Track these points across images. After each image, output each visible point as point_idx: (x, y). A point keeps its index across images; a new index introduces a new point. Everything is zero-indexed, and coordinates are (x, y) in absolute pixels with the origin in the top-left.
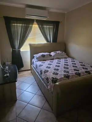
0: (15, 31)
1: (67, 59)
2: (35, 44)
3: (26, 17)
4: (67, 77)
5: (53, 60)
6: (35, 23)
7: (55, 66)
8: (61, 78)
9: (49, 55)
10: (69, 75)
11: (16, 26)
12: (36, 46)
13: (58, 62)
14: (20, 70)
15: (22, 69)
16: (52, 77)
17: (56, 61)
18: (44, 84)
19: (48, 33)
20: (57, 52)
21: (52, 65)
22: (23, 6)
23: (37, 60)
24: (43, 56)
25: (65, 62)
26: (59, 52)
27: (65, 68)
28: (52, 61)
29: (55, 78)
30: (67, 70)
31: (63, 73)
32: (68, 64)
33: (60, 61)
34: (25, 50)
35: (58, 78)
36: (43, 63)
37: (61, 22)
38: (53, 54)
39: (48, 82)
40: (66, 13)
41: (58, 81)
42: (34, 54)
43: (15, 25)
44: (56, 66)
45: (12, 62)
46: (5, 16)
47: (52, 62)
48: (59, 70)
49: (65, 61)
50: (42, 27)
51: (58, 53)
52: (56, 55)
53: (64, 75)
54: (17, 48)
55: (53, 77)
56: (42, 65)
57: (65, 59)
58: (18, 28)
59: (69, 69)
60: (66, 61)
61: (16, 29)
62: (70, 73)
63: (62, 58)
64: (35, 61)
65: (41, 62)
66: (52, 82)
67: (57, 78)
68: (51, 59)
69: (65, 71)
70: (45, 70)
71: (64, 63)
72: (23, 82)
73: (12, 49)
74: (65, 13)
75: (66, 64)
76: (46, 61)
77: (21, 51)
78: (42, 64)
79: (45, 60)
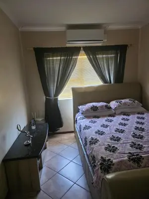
0: (50, 68)
1: (144, 116)
2: (81, 88)
3: (68, 45)
4: (136, 160)
5: (114, 116)
6: (82, 52)
7: (114, 131)
8: (121, 161)
9: (106, 106)
10: (141, 155)
11: (51, 61)
12: (83, 91)
13: (123, 122)
14: (58, 131)
15: (61, 130)
16: (102, 157)
17: (118, 119)
18: (90, 167)
19: (106, 67)
20: (123, 101)
21: (108, 128)
22: (63, 29)
23: (82, 116)
24: (94, 109)
25: (138, 123)
26: (127, 100)
27: (134, 136)
28: (110, 118)
29: (107, 159)
30: (139, 142)
31: (128, 149)
32: (143, 127)
33: (128, 120)
34: (65, 97)
35: (114, 161)
36: (92, 122)
37: (131, 45)
38: (113, 104)
39: (95, 166)
40: (140, 27)
41: (113, 167)
42: (79, 106)
43: (49, 60)
44: (117, 130)
45: (45, 118)
46: (36, 47)
47: (111, 121)
48: (121, 142)
49: (138, 120)
50: (93, 57)
51: (125, 104)
52: (119, 106)
53: (130, 153)
54: (53, 95)
55: (104, 156)
56: (89, 127)
57: (139, 116)
58: (55, 63)
59: (145, 139)
60: (140, 121)
61: (51, 65)
62: (145, 150)
63: (134, 113)
64: (79, 118)
65: (90, 120)
66: (101, 168)
67: (112, 162)
68: (110, 116)
69: (133, 145)
70: (92, 139)
71: (135, 125)
72: (58, 154)
73: (45, 97)
74: (139, 29)
75: (140, 126)
76: (100, 119)
77: (59, 99)
78: (90, 125)
79: (98, 117)
